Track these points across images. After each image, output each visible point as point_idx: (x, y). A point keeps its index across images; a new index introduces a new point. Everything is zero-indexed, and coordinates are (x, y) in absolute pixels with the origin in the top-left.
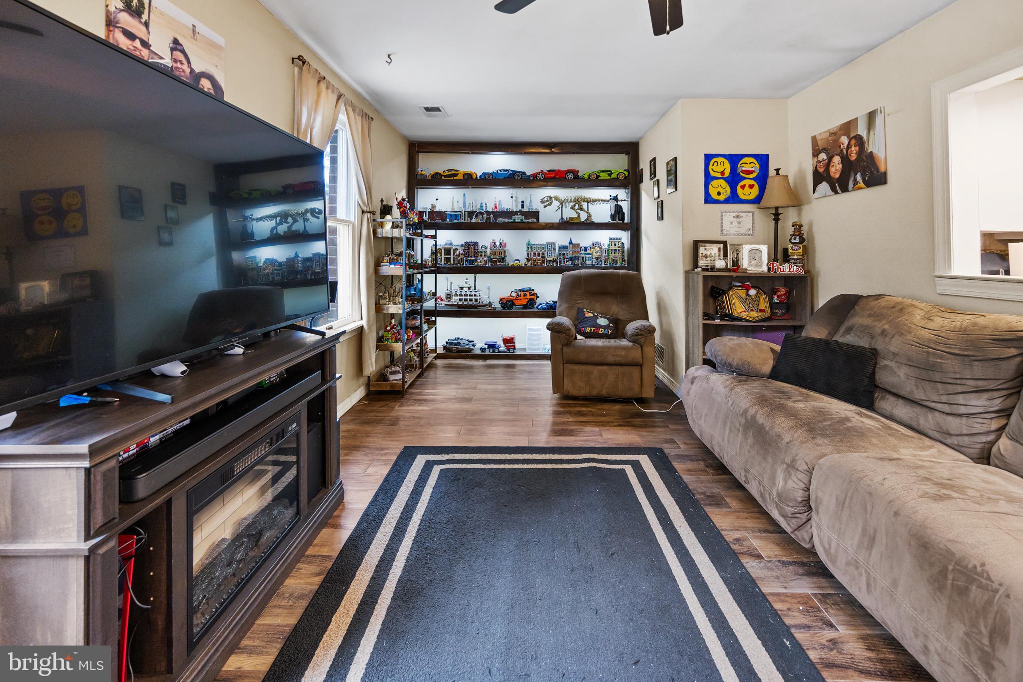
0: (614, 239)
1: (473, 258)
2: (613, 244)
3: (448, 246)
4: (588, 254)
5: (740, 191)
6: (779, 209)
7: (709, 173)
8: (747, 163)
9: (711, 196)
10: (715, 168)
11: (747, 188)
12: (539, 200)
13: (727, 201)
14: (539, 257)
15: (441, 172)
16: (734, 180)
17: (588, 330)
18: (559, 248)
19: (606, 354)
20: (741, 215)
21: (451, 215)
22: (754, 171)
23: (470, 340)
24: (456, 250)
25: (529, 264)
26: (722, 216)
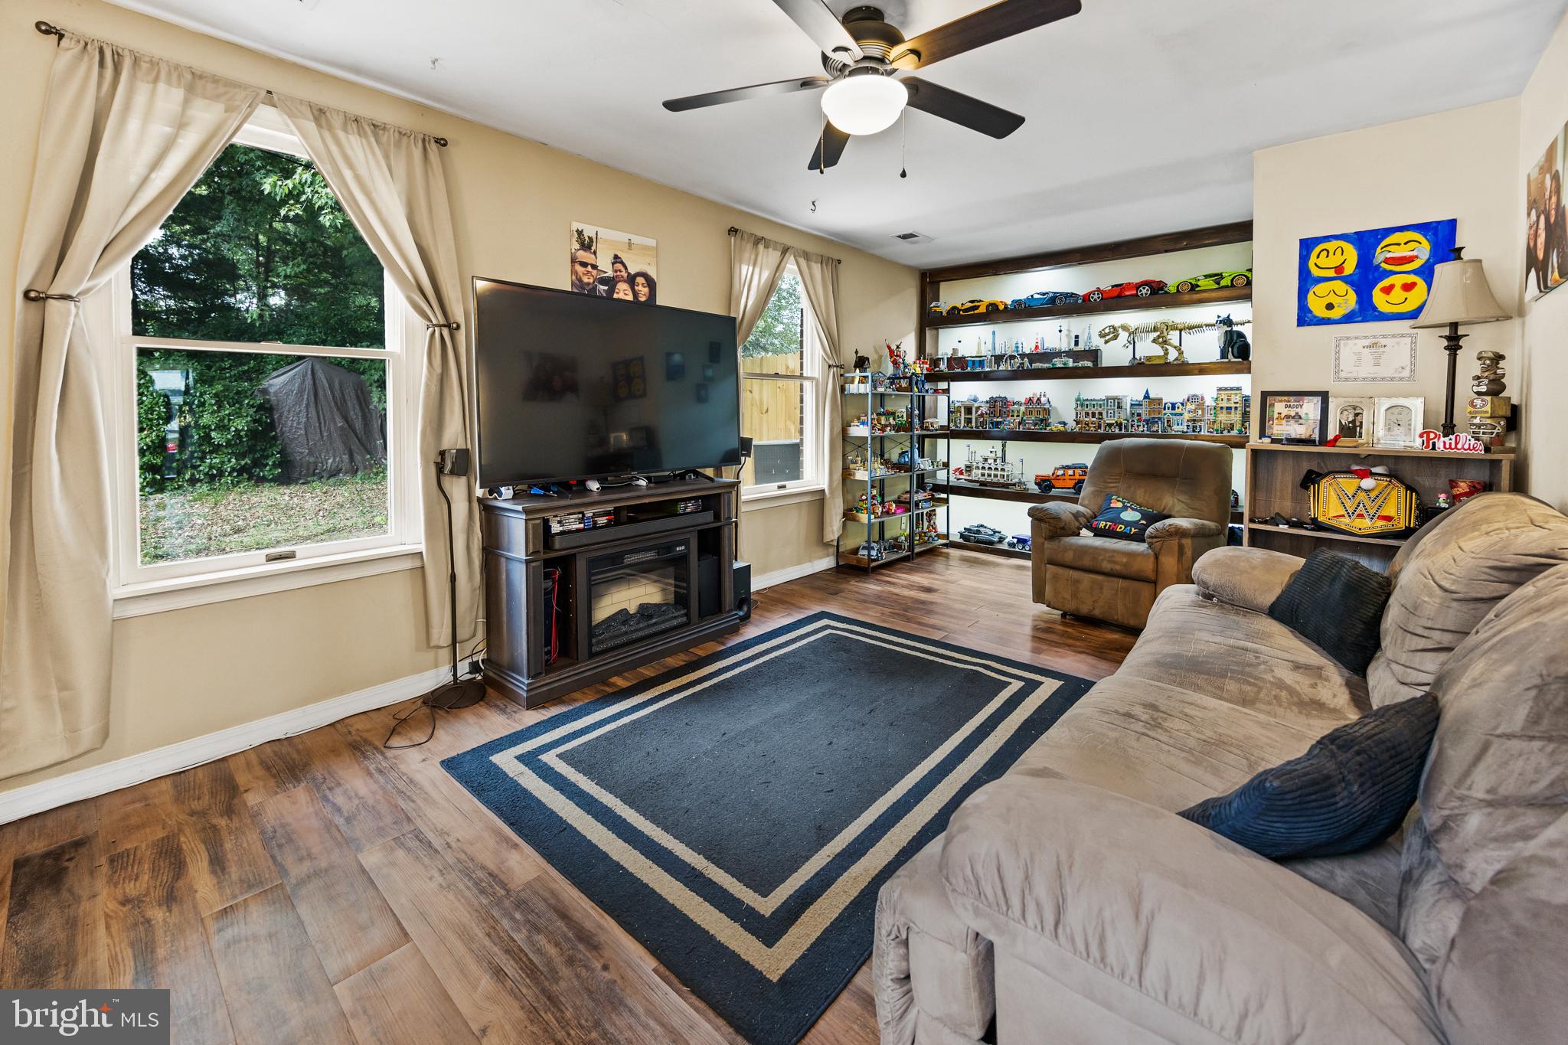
0: (1226, 389)
1: (999, 420)
2: (1225, 398)
3: (968, 404)
4: (1176, 415)
5: (1378, 298)
6: (1460, 328)
7: (1309, 272)
8: (1399, 244)
9: (1311, 312)
10: (1323, 261)
11: (1397, 290)
12: (1097, 333)
13: (1348, 319)
14: (1094, 419)
15: (959, 306)
16: (1366, 278)
17: (1102, 525)
18: (1132, 405)
19: (1100, 558)
20: (1383, 341)
21: (974, 362)
22: (1417, 257)
23: (997, 530)
24: (978, 408)
25: (1077, 429)
26: (1338, 346)
